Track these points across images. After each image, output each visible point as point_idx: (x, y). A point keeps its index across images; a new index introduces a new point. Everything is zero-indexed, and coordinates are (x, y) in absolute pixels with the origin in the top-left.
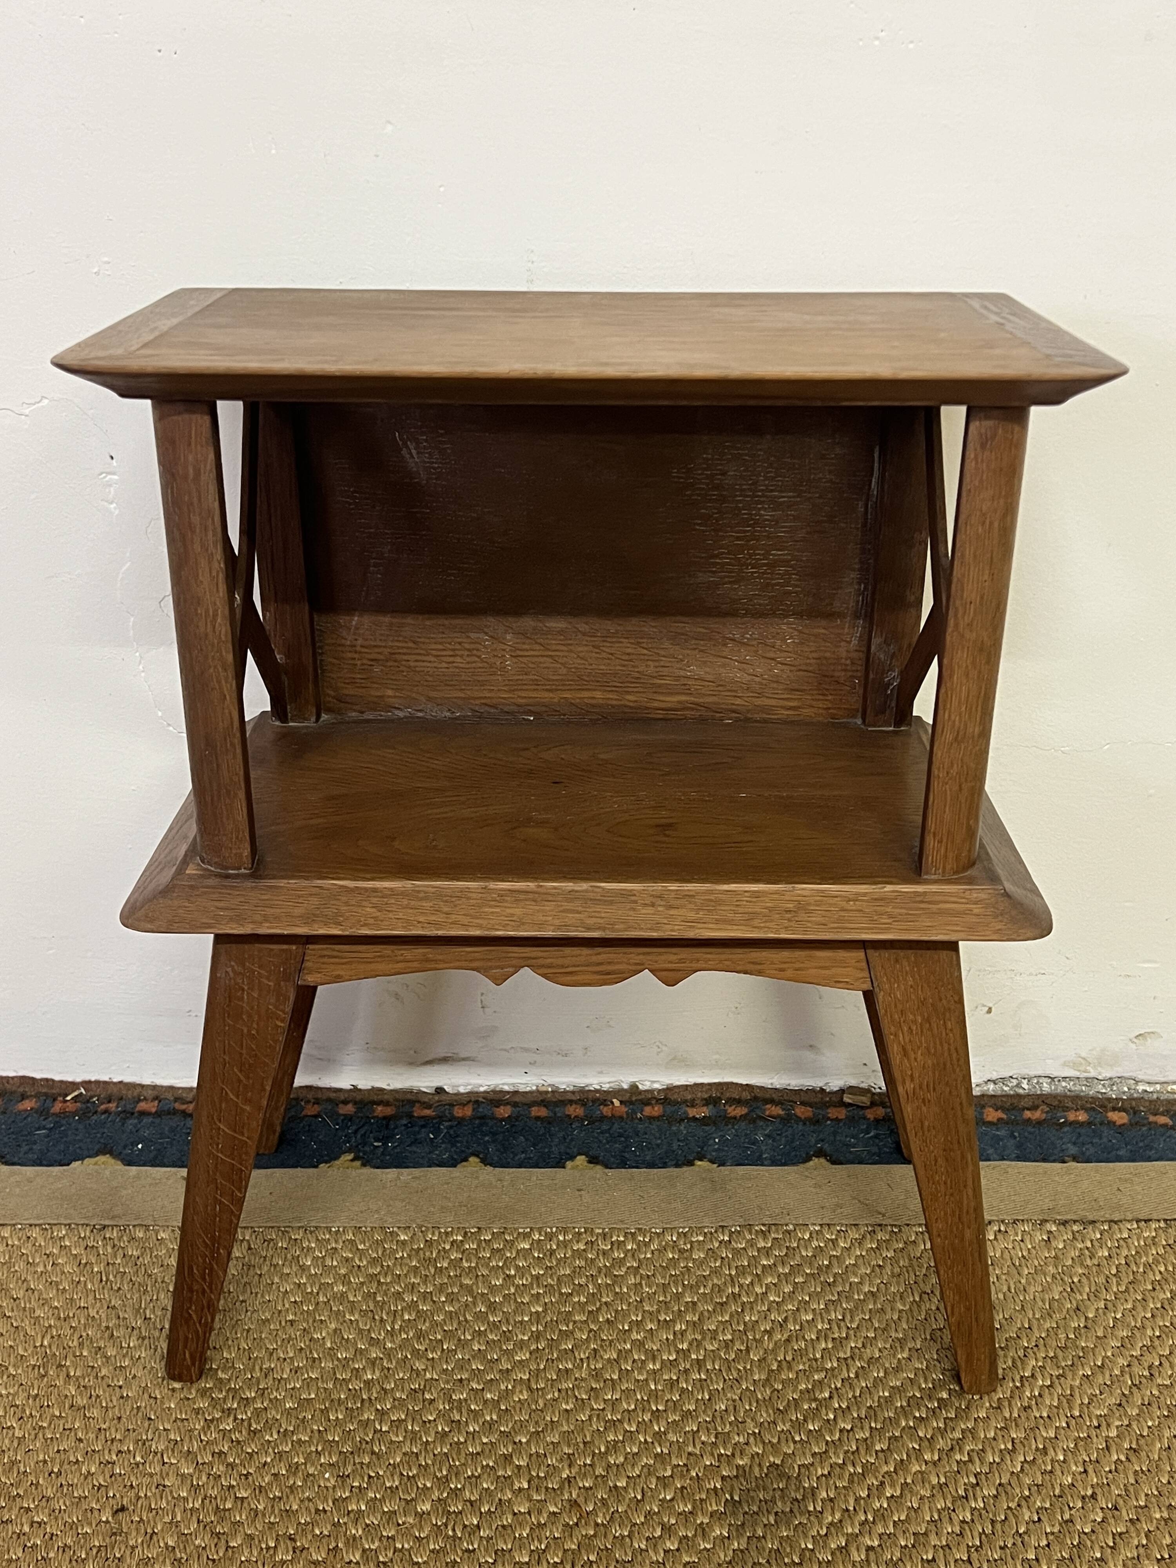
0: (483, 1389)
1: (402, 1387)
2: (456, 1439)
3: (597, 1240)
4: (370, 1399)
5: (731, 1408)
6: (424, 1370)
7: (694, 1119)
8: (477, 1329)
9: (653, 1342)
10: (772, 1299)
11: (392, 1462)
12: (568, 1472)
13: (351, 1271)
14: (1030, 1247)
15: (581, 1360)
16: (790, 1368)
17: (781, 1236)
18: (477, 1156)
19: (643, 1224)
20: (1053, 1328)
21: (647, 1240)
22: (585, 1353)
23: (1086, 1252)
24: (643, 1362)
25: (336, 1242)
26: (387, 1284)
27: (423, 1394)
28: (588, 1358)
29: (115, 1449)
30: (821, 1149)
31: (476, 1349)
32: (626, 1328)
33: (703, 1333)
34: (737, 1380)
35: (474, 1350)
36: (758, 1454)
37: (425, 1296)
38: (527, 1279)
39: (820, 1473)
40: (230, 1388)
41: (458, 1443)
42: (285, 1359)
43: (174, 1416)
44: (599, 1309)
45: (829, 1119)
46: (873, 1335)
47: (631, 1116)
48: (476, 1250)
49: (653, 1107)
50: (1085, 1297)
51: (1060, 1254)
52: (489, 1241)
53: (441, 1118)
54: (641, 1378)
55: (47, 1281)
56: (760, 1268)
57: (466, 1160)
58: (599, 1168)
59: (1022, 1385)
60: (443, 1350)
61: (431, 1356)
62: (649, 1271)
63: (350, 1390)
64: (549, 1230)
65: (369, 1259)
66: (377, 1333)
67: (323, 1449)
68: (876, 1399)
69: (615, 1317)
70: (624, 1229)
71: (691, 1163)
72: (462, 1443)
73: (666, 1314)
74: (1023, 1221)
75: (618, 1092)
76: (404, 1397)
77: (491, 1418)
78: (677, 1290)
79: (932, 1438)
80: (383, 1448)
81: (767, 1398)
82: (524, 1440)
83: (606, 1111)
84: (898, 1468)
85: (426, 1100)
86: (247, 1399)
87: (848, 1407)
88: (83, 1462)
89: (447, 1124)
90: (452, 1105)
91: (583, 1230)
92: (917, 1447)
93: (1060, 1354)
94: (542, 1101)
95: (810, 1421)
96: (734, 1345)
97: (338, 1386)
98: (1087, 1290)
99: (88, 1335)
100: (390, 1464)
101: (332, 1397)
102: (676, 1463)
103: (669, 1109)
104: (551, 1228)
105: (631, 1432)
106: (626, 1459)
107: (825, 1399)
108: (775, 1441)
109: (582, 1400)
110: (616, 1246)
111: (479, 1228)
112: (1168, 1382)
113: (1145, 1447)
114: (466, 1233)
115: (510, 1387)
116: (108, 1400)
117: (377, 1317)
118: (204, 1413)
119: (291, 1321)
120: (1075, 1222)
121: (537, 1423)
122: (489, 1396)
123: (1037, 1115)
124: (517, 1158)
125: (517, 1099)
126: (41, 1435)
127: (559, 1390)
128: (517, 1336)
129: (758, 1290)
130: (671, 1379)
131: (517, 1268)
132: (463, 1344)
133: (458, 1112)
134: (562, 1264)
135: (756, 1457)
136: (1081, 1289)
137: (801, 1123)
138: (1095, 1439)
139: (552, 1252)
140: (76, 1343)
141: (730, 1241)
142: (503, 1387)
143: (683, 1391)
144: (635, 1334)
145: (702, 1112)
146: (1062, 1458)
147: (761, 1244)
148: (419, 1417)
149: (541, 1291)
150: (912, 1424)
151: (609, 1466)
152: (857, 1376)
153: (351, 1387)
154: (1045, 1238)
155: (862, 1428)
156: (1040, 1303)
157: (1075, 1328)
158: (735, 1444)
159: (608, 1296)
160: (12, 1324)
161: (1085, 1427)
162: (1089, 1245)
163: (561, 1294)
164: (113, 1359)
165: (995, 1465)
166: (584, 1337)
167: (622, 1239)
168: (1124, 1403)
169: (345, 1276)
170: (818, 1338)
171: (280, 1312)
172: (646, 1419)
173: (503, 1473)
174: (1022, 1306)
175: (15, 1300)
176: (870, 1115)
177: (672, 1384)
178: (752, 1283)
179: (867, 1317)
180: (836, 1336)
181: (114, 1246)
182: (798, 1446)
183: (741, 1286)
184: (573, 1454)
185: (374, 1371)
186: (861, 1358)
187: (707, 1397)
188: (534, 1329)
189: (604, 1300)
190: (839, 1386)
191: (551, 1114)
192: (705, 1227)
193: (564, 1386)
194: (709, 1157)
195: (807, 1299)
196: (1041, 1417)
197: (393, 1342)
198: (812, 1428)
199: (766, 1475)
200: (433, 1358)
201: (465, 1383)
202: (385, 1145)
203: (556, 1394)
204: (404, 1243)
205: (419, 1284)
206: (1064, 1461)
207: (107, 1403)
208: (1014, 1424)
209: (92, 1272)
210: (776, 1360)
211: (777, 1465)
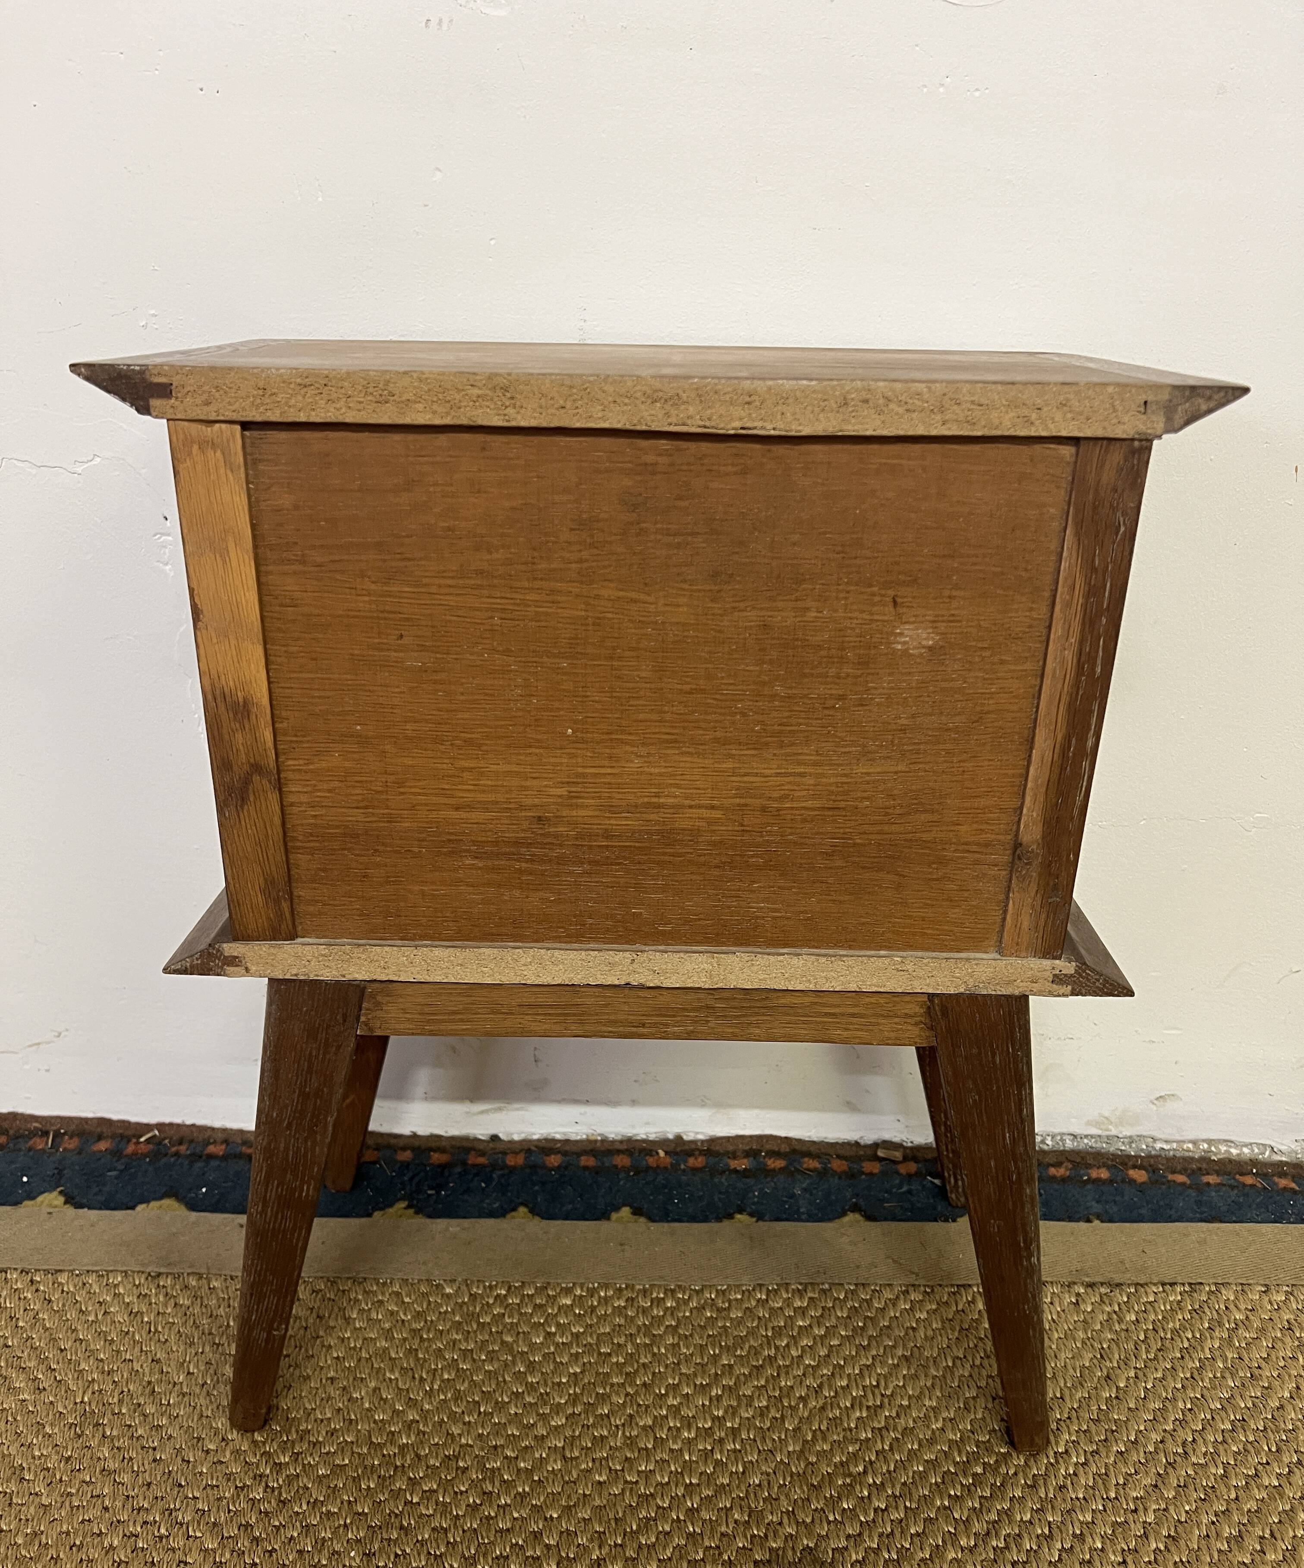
0: (516, 1458)
1: (437, 1453)
2: (486, 1513)
3: (637, 1296)
4: (403, 1466)
5: (766, 1483)
6: (460, 1435)
7: (736, 1171)
8: (515, 1390)
9: (688, 1408)
10: (807, 1362)
11: (420, 1538)
12: (598, 1553)
13: (395, 1326)
14: (1059, 1309)
15: (617, 1426)
16: (824, 1439)
17: (816, 1296)
18: (526, 1206)
19: (682, 1281)
20: (1085, 1398)
21: (686, 1297)
22: (620, 1420)
23: (1115, 1317)
24: (678, 1429)
25: (383, 1294)
26: (429, 1340)
27: (457, 1462)
28: (623, 1425)
29: (140, 1520)
30: (856, 1204)
31: (513, 1412)
32: (663, 1392)
33: (739, 1398)
34: (771, 1451)
35: (510, 1414)
36: (791, 1535)
37: (465, 1353)
38: (567, 1338)
39: (854, 1558)
40: (264, 1452)
41: (489, 1518)
42: (322, 1421)
43: (204, 1482)
44: (637, 1371)
45: (863, 1173)
46: (907, 1403)
47: (675, 1167)
48: (518, 1304)
49: (696, 1159)
50: (1116, 1365)
51: (1088, 1317)
52: (532, 1295)
53: (494, 1166)
54: (676, 1447)
55: (96, 1331)
56: (796, 1329)
57: (514, 1209)
58: (642, 1220)
59: (1057, 1462)
60: (480, 1413)
61: (467, 1419)
62: (687, 1331)
63: (384, 1456)
64: (591, 1285)
65: (413, 1313)
66: (415, 1393)
67: (351, 1523)
68: (911, 1474)
69: (652, 1380)
70: (664, 1285)
71: (730, 1216)
72: (492, 1518)
73: (702, 1378)
74: (1052, 1283)
75: (663, 1143)
76: (438, 1464)
77: (524, 1490)
78: (714, 1352)
79: (967, 1519)
80: (412, 1522)
81: (801, 1472)
82: (555, 1516)
83: (651, 1161)
84: (933, 1555)
85: (481, 1147)
86: (281, 1464)
87: (882, 1483)
88: (106, 1534)
89: (499, 1173)
90: (504, 1153)
91: (624, 1286)
92: (953, 1531)
93: (1093, 1428)
94: (592, 1150)
95: (844, 1500)
96: (769, 1412)
97: (372, 1452)
98: (1117, 1356)
99: (129, 1391)
100: (418, 1541)
101: (366, 1463)
102: (708, 1544)
103: (712, 1160)
104: (593, 1284)
105: (664, 1508)
106: (657, 1539)
107: (859, 1474)
108: (808, 1520)
109: (616, 1471)
110: (655, 1304)
111: (523, 1283)
112: (1202, 1461)
113: (1184, 1535)
114: (510, 1288)
115: (544, 1455)
116: (140, 1464)
117: (416, 1376)
118: (235, 1479)
119: (332, 1379)
120: (1102, 1284)
121: (569, 1497)
122: (522, 1465)
123: (1061, 1172)
124: (564, 1208)
125: (567, 1148)
126: (67, 1503)
127: (593, 1460)
128: (554, 1399)
129: (794, 1353)
130: (706, 1449)
131: (558, 1325)
132: (501, 1407)
133: (511, 1161)
134: (602, 1321)
135: (789, 1539)
136: (1111, 1356)
137: (837, 1177)
138: (1132, 1525)
139: (593, 1309)
140: (116, 1400)
141: (767, 1300)
142: (537, 1455)
143: (718, 1463)
144: (671, 1398)
145: (742, 1164)
146: (1100, 1546)
147: (798, 1303)
148: (450, 1488)
149: (581, 1351)
150: (946, 1503)
151: (640, 1547)
152: (891, 1449)
153: (385, 1452)
154: (1074, 1300)
155: (897, 1508)
156: (1071, 1371)
157: (1106, 1398)
158: (768, 1524)
159: (646, 1357)
160: (55, 1377)
161: (1122, 1512)
162: (1117, 1309)
163: (600, 1354)
164: (151, 1416)
165: (1032, 1553)
166: (621, 1402)
167: (662, 1295)
168: (1160, 1484)
169: (388, 1330)
170: (852, 1406)
171: (322, 1368)
172: (679, 1494)
173: (532, 1553)
174: (1054, 1373)
175: (62, 1351)
176: (903, 1169)
177: (706, 1455)
178: (787, 1345)
179: (901, 1384)
180: (870, 1404)
181: (167, 1294)
182: (832, 1526)
183: (777, 1348)
184: (604, 1533)
185: (409, 1435)
186: (895, 1429)
187: (741, 1470)
188: (571, 1392)
189: (641, 1361)
190: (873, 1459)
191: (599, 1164)
192: (742, 1285)
193: (598, 1455)
194: (748, 1210)
195: (842, 1363)
196: (1077, 1498)
197: (431, 1403)
198: (846, 1507)
199: (799, 1560)
200: (469, 1422)
201: (499, 1450)
202: (438, 1193)
203: (590, 1465)
204: (449, 1296)
205: (460, 1341)
206: (1103, 1550)
207: (139, 1467)
208: (1050, 1506)
209: (142, 1322)
210: (811, 1429)
211: (811, 1548)
